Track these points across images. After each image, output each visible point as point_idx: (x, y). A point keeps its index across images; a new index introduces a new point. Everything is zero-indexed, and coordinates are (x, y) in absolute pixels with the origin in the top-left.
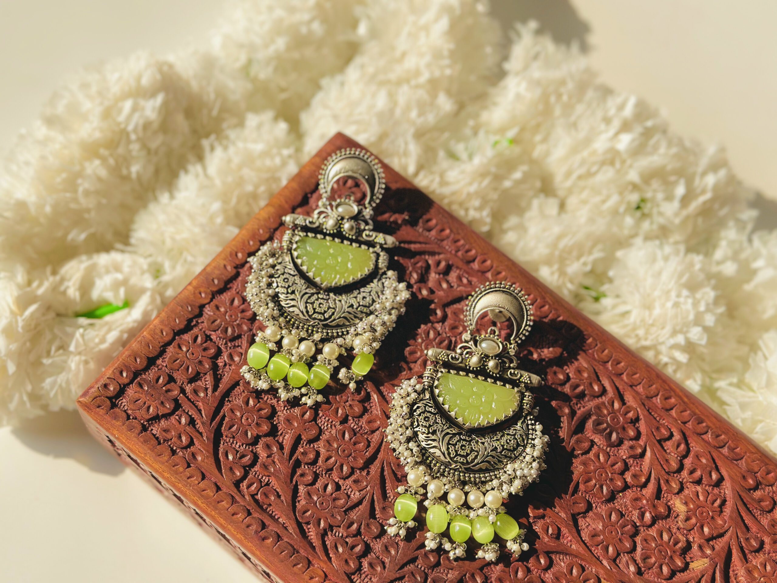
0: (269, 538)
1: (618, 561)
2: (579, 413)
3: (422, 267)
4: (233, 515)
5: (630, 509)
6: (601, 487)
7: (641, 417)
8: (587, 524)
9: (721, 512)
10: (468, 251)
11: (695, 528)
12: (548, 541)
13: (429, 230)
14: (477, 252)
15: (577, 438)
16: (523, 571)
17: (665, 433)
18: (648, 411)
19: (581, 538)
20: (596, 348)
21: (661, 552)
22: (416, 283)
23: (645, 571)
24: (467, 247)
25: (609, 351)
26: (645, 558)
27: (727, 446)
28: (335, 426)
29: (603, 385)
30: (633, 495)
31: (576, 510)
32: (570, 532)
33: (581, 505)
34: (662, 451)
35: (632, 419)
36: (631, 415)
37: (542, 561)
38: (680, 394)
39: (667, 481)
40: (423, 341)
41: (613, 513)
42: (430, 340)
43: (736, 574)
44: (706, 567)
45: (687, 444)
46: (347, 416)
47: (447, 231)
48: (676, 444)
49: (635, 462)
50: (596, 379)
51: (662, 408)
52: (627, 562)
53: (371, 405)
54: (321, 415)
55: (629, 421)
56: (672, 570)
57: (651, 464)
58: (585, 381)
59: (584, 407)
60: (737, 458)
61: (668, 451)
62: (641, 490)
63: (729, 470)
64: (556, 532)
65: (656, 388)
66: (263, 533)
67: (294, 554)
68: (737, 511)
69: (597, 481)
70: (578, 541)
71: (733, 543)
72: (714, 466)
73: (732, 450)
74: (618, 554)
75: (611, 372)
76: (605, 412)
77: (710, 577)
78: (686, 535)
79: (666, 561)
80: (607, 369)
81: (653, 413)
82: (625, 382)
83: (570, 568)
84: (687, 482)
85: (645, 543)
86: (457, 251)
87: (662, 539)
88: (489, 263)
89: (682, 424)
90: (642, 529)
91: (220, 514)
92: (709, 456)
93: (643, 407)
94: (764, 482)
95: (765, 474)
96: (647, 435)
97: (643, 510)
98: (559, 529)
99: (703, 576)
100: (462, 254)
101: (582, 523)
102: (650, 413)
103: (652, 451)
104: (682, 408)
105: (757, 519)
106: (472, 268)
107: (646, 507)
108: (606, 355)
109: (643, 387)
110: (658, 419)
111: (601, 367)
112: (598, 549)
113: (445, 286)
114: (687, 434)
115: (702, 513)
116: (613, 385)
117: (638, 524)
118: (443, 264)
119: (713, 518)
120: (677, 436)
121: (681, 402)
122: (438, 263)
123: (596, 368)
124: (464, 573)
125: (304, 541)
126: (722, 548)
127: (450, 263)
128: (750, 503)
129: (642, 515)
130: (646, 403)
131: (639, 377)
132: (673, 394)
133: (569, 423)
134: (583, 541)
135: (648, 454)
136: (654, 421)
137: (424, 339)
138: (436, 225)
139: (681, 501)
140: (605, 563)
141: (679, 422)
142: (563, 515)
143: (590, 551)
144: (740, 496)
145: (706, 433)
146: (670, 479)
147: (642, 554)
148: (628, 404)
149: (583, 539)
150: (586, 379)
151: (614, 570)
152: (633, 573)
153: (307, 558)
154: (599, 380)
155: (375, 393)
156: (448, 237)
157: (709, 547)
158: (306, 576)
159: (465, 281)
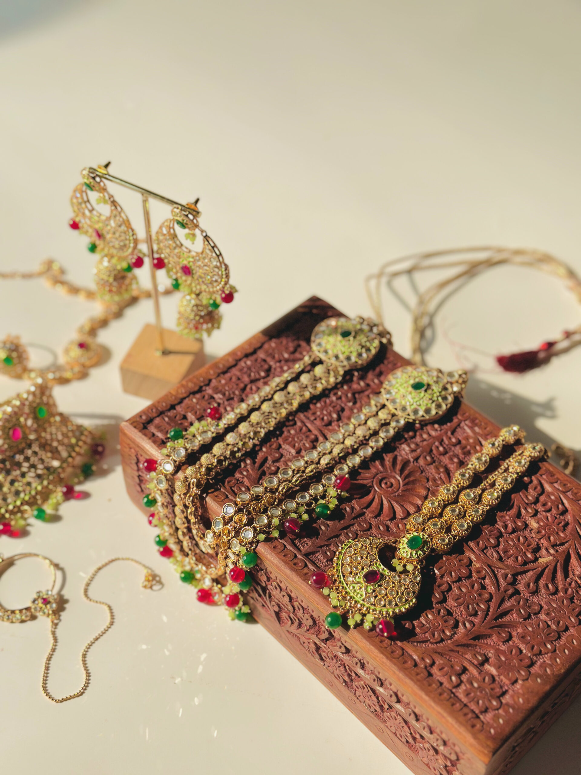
1: (485, 551)
11: (544, 537)
17: (527, 479)
21: (517, 549)
23: (505, 559)
27: (571, 491)
30: (500, 514)
39: (526, 508)
44: (550, 561)
45: (542, 488)
48: (534, 487)
52: (492, 552)
56: (525, 560)
57: (515, 497)
61: (529, 491)
63: (572, 506)
68: (576, 530)
71: (572, 549)
72: (561, 502)
73: (575, 494)
74: (486, 547)
77: (552, 567)
78: (537, 541)
79: (521, 554)
84: (540, 510)
85: (506, 542)
87: (519, 541)
89: (539, 476)
90: (505, 534)
97: (506, 523)
107: (509, 522)
114: (543, 481)
115: (550, 529)
119: (557, 533)
126: (563, 551)
129: (506, 526)
139: (535, 521)
144: (579, 522)
145: (556, 482)
147: (503, 549)
151: (482, 556)
152: (496, 559)
157: (554, 550)
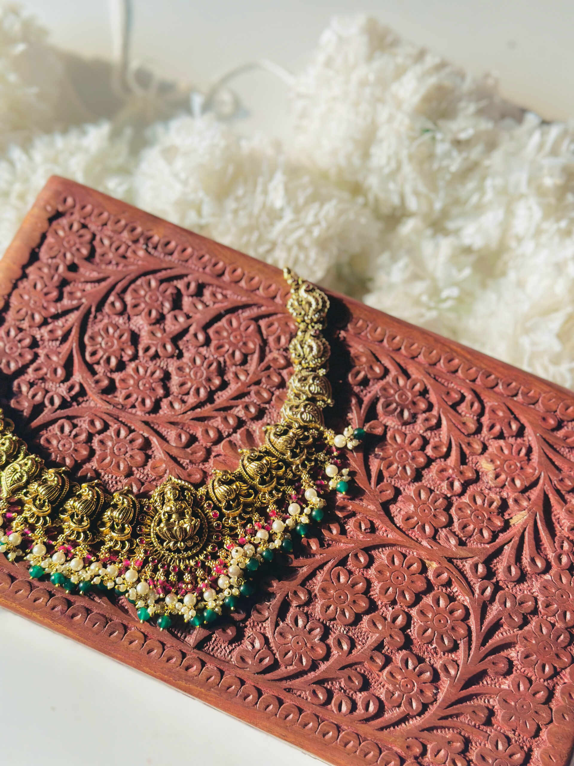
0: (77, 615)
1: (437, 538)
2: (366, 400)
3: (172, 294)
4: (35, 601)
5: (438, 482)
6: (404, 468)
7: (429, 387)
8: (399, 509)
9: (529, 460)
10: (215, 265)
11: (507, 483)
12: (363, 538)
13: (171, 254)
14: (225, 264)
15: (370, 426)
16: (345, 575)
17: (456, 396)
18: (435, 378)
19: (396, 525)
20: (368, 329)
21: (478, 517)
22: (169, 312)
23: (466, 540)
24: (213, 261)
25: (382, 329)
26: (464, 527)
27: (520, 392)
28: (120, 482)
29: (383, 365)
30: (438, 467)
31: (384, 499)
32: (382, 522)
33: (388, 492)
34: (457, 415)
35: (420, 392)
36: (418, 387)
37: (362, 559)
38: (463, 352)
39: (469, 444)
40: (191, 369)
41: (422, 491)
42: (198, 367)
43: (559, 518)
44: (526, 520)
45: (481, 402)
46: (130, 468)
47: (189, 250)
48: (469, 404)
49: (433, 433)
50: (374, 360)
51: (448, 372)
52: (446, 536)
53: (153, 449)
54: (103, 474)
55: (418, 393)
56: (493, 532)
57: (449, 431)
58: (364, 366)
59: (370, 392)
60: (533, 402)
61: (463, 414)
62: (445, 460)
63: (527, 416)
64: (369, 526)
65: (437, 353)
66: (70, 612)
67: (107, 623)
68: (544, 455)
69: (398, 463)
70: (392, 530)
71: (547, 488)
72: (512, 416)
73: (525, 394)
74: (436, 531)
75: (388, 350)
76: (392, 391)
77: (532, 528)
78: (500, 492)
79: (485, 524)
80: (383, 348)
81: (440, 380)
82: (405, 356)
83: (390, 558)
84: (489, 439)
85: (459, 512)
86: (204, 268)
87: (476, 504)
88: (239, 271)
89: (471, 383)
90: (454, 498)
91: (20, 604)
92: (504, 408)
93: (428, 376)
94: (565, 418)
95: (564, 410)
96: (439, 403)
97: (451, 479)
98: (372, 523)
99: (525, 530)
100: (211, 270)
101: (393, 509)
102: (437, 380)
103: (447, 417)
104: (467, 367)
105: (566, 458)
106: (224, 282)
107: (454, 476)
108: (380, 334)
109: (424, 356)
110: (446, 384)
111: (377, 347)
112: (414, 531)
113: (200, 307)
114: (478, 390)
115: (510, 467)
116: (393, 362)
117: (449, 495)
118: (193, 286)
119: (522, 468)
120: (469, 397)
121: (464, 360)
122: (188, 285)
123: (373, 350)
124: (286, 593)
125: (114, 607)
126: (537, 497)
127: (200, 281)
128: (556, 444)
129: (451, 485)
130: (430, 371)
131: (418, 347)
132: (455, 354)
133: (358, 413)
134: (398, 528)
135: (444, 422)
136: (442, 387)
137: (192, 367)
138: (177, 246)
139: (487, 460)
140: (425, 543)
141: (468, 381)
142: (372, 507)
143: (408, 535)
144: (545, 440)
145: (497, 385)
146: (471, 441)
147: (459, 524)
148: (413, 377)
149: (398, 525)
150: (365, 363)
151: (435, 548)
152: (455, 546)
153: (122, 624)
154: (378, 360)
155: (153, 436)
156: (191, 256)
157: (525, 498)
158: (125, 641)
159: (220, 297)
